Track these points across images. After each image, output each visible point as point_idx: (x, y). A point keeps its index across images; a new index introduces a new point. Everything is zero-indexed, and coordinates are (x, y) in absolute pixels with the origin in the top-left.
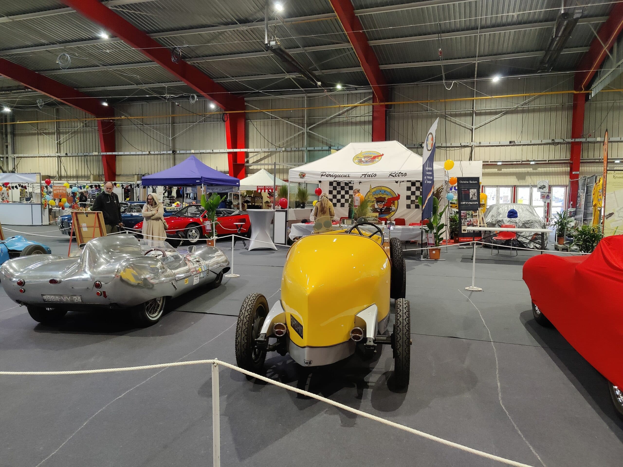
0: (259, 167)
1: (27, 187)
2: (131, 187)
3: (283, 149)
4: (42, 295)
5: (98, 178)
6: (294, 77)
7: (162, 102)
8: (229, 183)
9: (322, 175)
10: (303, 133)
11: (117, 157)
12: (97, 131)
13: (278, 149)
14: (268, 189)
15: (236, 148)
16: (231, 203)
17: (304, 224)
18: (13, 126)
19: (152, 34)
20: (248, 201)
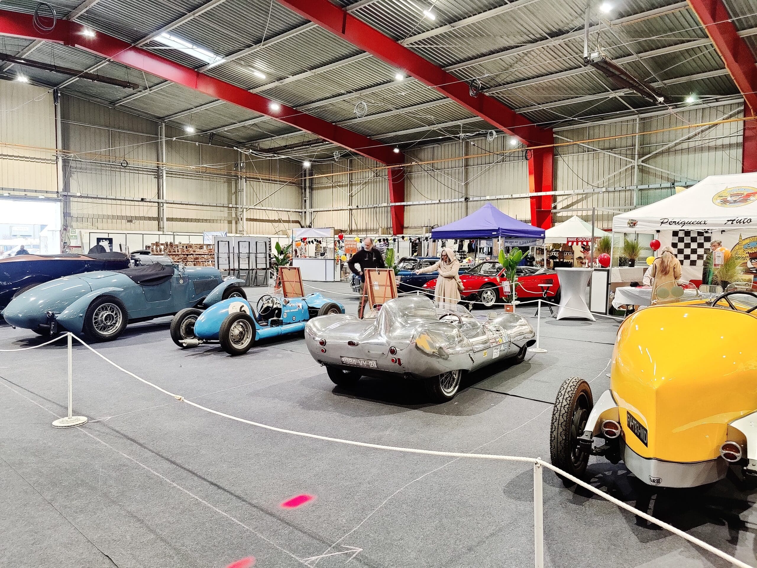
0: (569, 214)
1: (322, 242)
2: (419, 241)
3: (604, 189)
4: (341, 357)
5: (386, 231)
6: (622, 94)
7: (456, 142)
8: (532, 235)
9: (662, 223)
10: (633, 168)
11: (405, 207)
12: (387, 181)
13: (597, 190)
14: (582, 242)
15: (541, 191)
16: (533, 258)
17: (633, 288)
18: (311, 180)
19: (448, 68)
20: (554, 256)
